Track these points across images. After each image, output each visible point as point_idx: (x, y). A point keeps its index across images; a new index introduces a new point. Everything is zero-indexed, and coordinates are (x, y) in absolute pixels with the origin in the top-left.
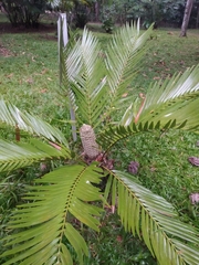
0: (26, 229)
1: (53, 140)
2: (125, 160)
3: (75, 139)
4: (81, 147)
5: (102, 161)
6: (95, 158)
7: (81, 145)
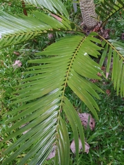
0: (32, 101)
1: (55, 12)
2: (119, 28)
3: (76, 10)
4: (80, 18)
5: (99, 30)
6: (92, 28)
7: (81, 16)
